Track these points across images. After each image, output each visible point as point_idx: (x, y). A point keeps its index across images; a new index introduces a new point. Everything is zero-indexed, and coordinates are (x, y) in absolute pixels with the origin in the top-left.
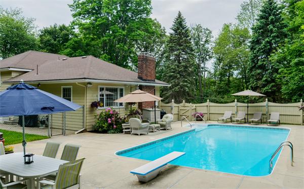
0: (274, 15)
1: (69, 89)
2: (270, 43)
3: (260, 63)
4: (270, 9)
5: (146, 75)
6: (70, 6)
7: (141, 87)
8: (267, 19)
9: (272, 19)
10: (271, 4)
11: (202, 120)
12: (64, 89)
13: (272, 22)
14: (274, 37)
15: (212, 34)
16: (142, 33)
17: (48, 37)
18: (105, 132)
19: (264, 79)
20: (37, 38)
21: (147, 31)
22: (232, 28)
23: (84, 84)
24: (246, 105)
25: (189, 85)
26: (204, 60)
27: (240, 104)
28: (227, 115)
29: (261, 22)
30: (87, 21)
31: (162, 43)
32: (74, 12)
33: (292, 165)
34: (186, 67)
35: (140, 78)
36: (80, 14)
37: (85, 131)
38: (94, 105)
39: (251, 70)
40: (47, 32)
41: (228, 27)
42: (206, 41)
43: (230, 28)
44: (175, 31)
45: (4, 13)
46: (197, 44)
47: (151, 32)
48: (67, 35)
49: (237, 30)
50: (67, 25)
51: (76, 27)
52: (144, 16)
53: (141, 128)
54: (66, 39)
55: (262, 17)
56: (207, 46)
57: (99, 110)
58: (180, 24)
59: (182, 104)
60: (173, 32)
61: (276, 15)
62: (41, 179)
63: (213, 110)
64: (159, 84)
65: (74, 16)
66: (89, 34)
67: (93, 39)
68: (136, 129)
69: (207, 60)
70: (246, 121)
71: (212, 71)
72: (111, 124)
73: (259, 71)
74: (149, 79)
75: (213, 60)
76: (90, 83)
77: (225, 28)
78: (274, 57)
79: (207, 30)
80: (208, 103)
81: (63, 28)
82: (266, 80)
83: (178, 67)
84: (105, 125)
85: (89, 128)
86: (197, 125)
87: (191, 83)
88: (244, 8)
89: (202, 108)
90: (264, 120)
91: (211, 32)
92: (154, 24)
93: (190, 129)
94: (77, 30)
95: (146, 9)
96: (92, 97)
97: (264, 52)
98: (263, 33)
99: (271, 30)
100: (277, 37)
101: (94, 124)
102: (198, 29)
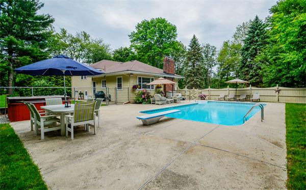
0: (259, 30)
1: (121, 78)
2: (256, 49)
3: (247, 63)
4: (256, 26)
5: (169, 71)
6: (129, 36)
7: (165, 78)
8: (254, 33)
9: (258, 33)
10: (257, 22)
11: (204, 99)
12: (118, 78)
13: (258, 35)
14: (258, 45)
15: (217, 50)
16: (171, 49)
17: (118, 55)
18: (140, 103)
19: (250, 74)
20: (112, 56)
21: (174, 48)
22: (230, 44)
23: (128, 74)
24: (235, 89)
25: (200, 81)
26: (211, 66)
27: (231, 89)
28: (222, 95)
29: (249, 36)
30: (139, 44)
31: (184, 56)
32: (131, 39)
33: (262, 121)
34: (198, 69)
35: (165, 72)
36: (135, 40)
37: (129, 103)
38: (135, 87)
39: (241, 68)
40: (117, 52)
41: (226, 43)
42: (213, 54)
43: (229, 44)
44: (192, 47)
45: (94, 42)
46: (206, 56)
47: (177, 49)
48: (128, 53)
49: (233, 45)
50: (128, 47)
51: (133, 48)
52: (172, 39)
53: (161, 100)
54: (127, 55)
55: (250, 32)
56: (213, 57)
57: (138, 91)
58: (194, 42)
59: (192, 90)
60: (190, 48)
61: (261, 30)
62: (68, 114)
63: (212, 93)
64: (177, 77)
65: (132, 42)
66: (141, 52)
67: (143, 56)
68: (158, 101)
69: (213, 66)
70: (235, 99)
71: (217, 73)
72: (144, 99)
73: (247, 69)
74: (170, 73)
75: (218, 66)
76: (132, 74)
77: (225, 44)
78: (258, 58)
79: (213, 47)
80: (209, 89)
81: (126, 49)
82: (252, 75)
83: (193, 69)
84: (141, 99)
85: (132, 101)
86: (200, 102)
87: (202, 79)
88: (239, 30)
89: (205, 92)
90: (248, 98)
91: (216, 48)
92: (179, 45)
93: (195, 103)
94: (133, 50)
95: (174, 35)
96: (133, 82)
97: (251, 56)
98: (251, 43)
99: (257, 40)
100: (261, 45)
101: (135, 99)
102: (208, 46)
